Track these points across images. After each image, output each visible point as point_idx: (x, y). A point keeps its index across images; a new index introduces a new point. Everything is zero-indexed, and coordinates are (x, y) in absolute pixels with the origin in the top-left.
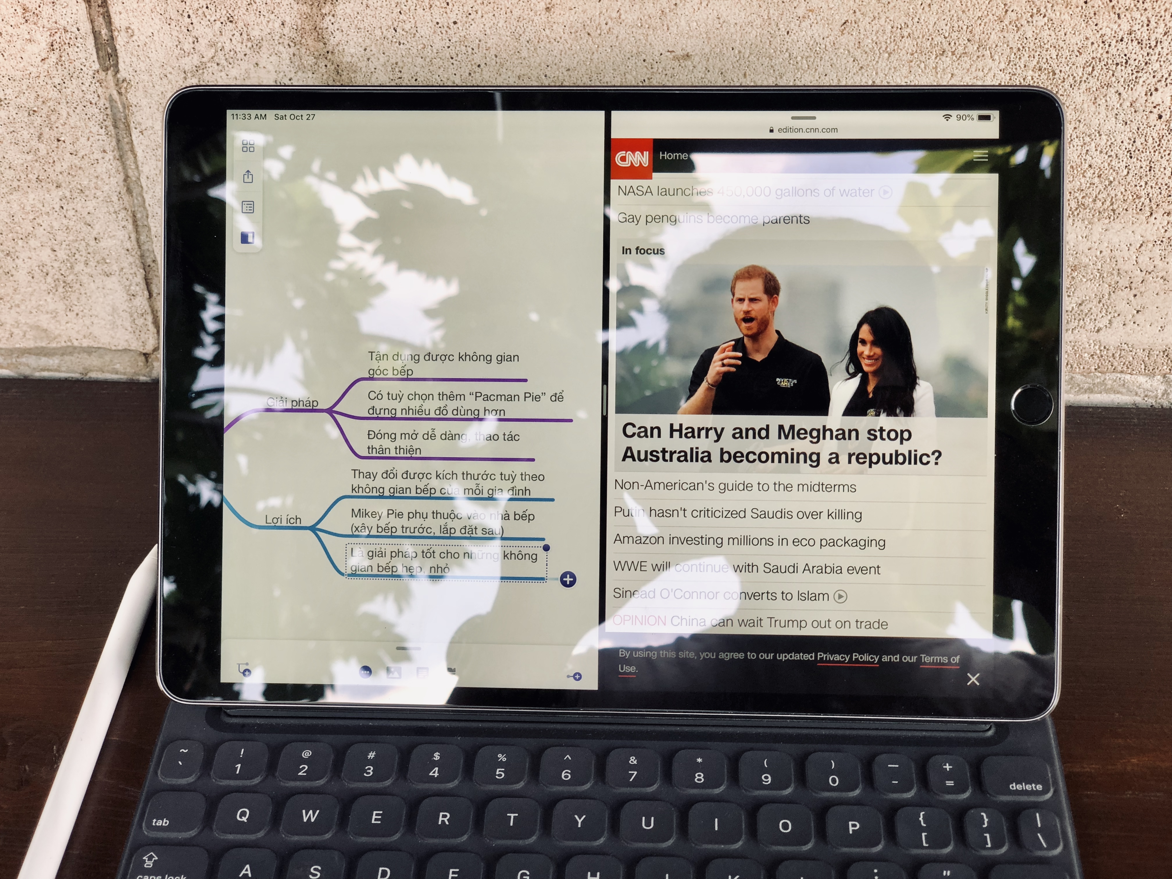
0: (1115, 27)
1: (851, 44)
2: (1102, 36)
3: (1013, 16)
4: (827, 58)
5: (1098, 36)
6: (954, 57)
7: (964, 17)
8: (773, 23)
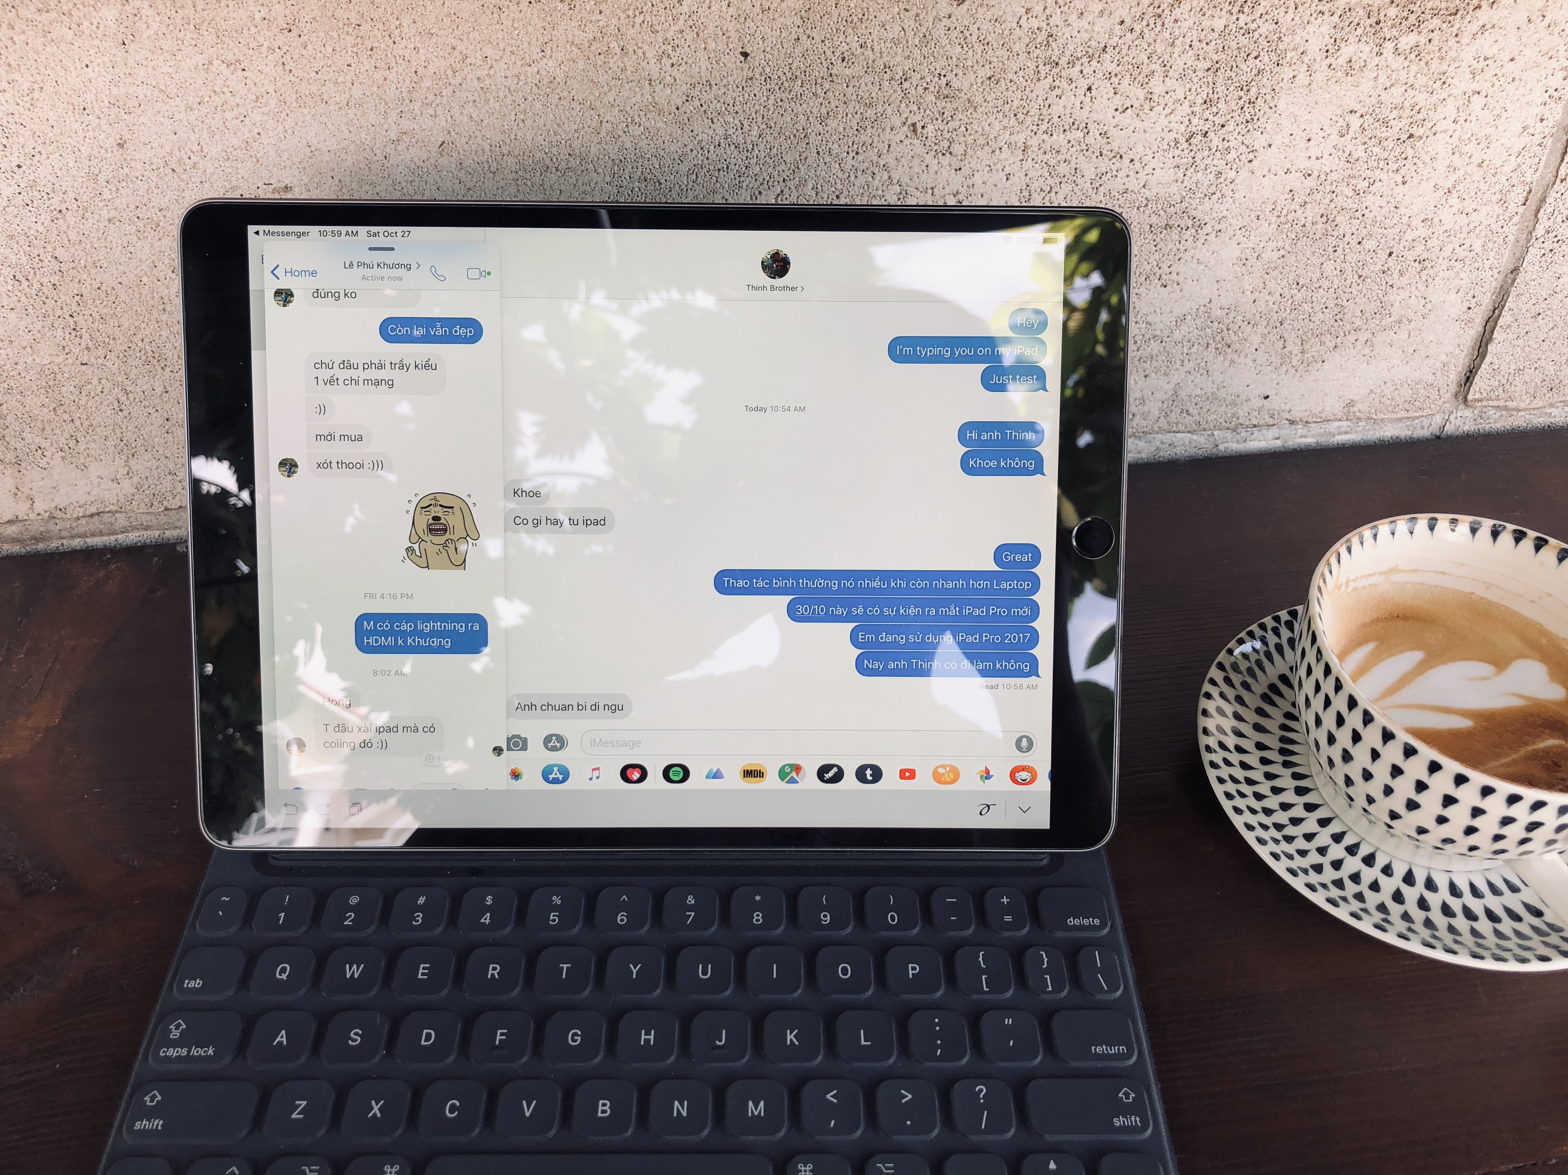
0: (711, 132)
1: (453, 166)
2: (700, 142)
3: (609, 126)
4: (432, 182)
5: (696, 143)
6: (559, 174)
7: (560, 130)
8: (368, 149)
